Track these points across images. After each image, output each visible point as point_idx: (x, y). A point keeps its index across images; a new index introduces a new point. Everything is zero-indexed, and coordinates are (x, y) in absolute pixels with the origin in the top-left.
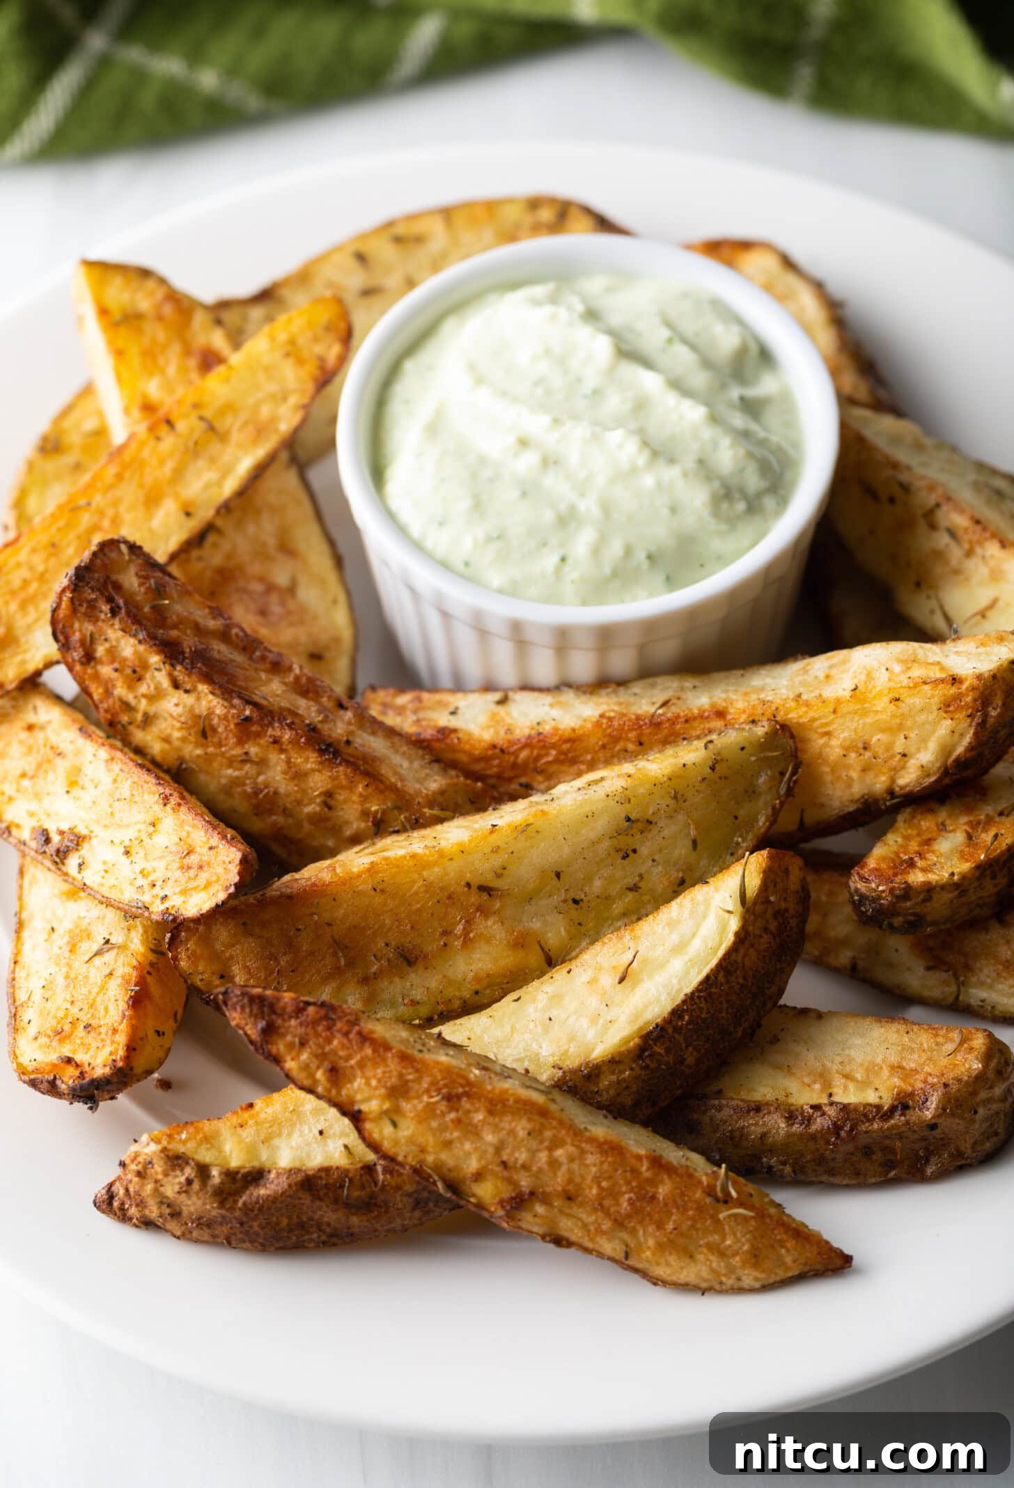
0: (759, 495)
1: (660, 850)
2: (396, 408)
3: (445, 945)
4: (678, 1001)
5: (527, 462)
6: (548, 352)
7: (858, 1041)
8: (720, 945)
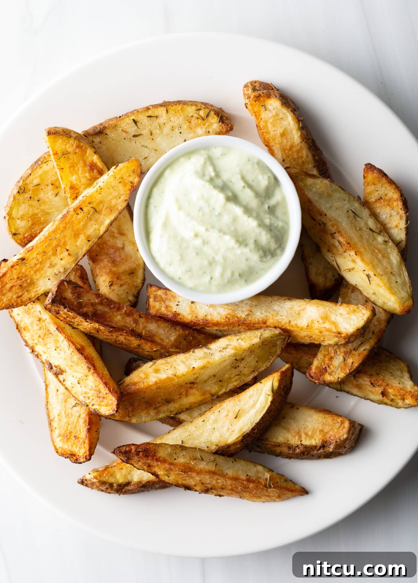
0: (275, 250)
1: (246, 365)
2: (152, 208)
3: (180, 397)
4: (253, 426)
5: (198, 242)
6: (203, 197)
7: (310, 419)
8: (266, 405)
